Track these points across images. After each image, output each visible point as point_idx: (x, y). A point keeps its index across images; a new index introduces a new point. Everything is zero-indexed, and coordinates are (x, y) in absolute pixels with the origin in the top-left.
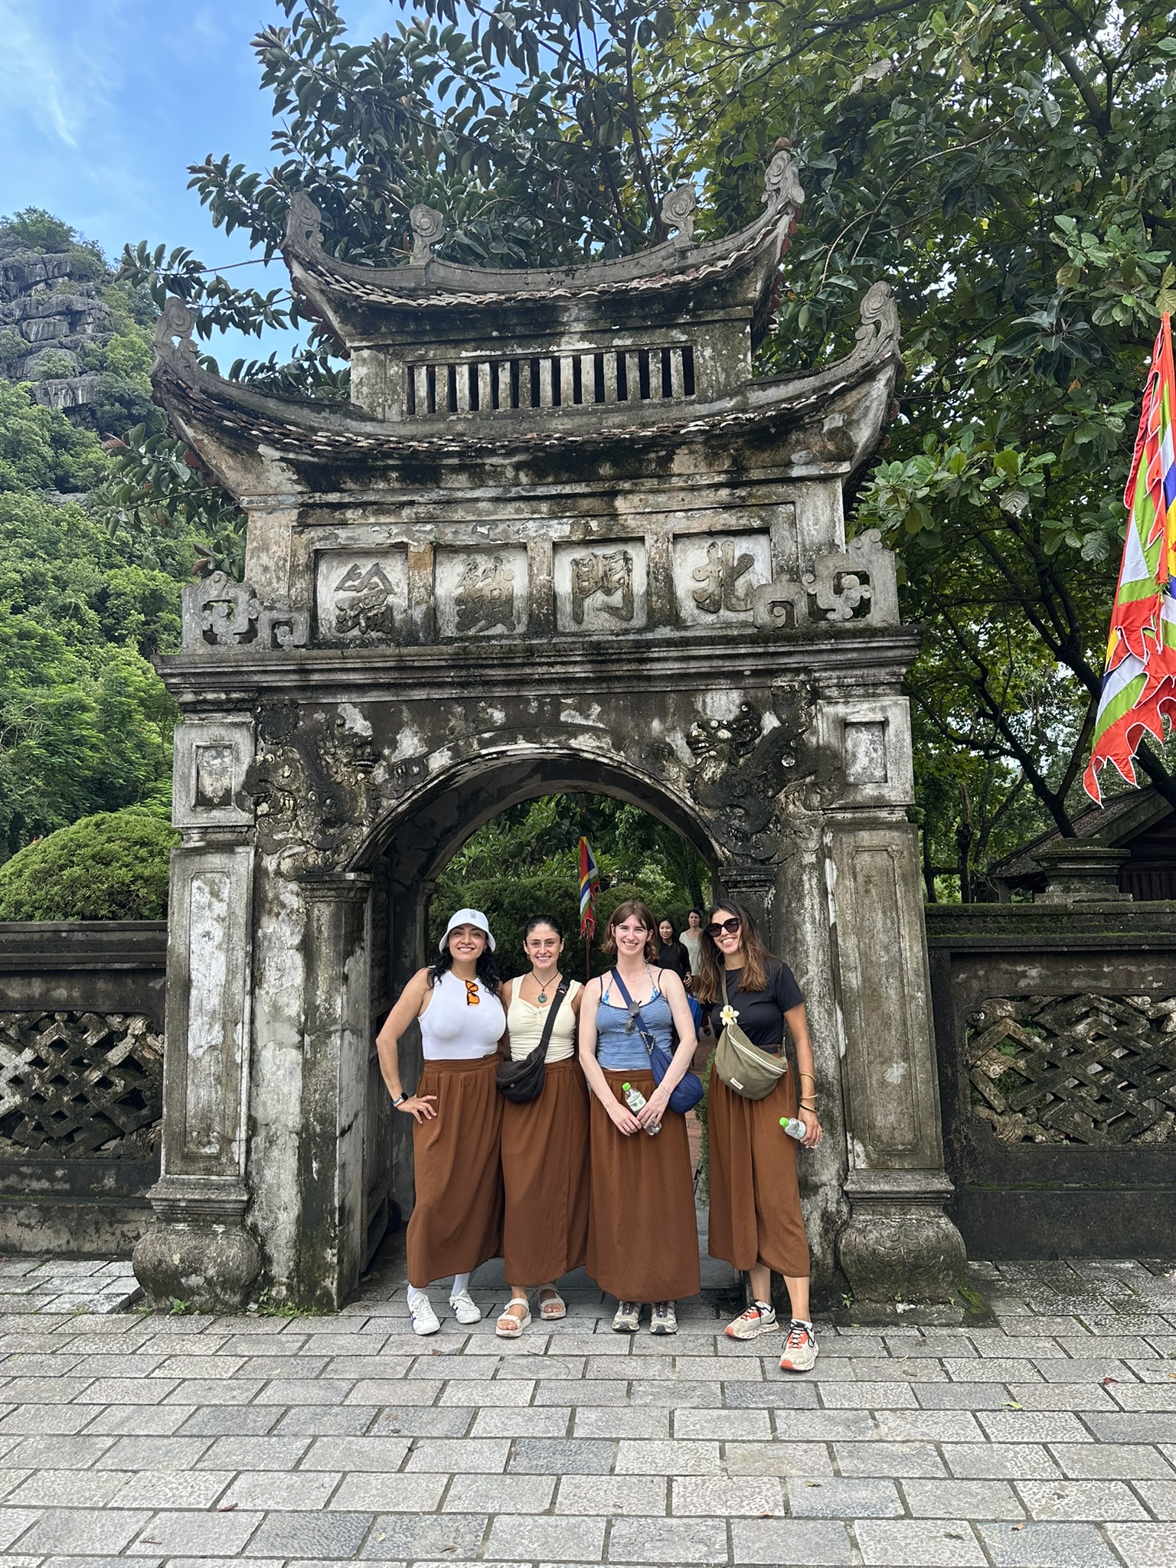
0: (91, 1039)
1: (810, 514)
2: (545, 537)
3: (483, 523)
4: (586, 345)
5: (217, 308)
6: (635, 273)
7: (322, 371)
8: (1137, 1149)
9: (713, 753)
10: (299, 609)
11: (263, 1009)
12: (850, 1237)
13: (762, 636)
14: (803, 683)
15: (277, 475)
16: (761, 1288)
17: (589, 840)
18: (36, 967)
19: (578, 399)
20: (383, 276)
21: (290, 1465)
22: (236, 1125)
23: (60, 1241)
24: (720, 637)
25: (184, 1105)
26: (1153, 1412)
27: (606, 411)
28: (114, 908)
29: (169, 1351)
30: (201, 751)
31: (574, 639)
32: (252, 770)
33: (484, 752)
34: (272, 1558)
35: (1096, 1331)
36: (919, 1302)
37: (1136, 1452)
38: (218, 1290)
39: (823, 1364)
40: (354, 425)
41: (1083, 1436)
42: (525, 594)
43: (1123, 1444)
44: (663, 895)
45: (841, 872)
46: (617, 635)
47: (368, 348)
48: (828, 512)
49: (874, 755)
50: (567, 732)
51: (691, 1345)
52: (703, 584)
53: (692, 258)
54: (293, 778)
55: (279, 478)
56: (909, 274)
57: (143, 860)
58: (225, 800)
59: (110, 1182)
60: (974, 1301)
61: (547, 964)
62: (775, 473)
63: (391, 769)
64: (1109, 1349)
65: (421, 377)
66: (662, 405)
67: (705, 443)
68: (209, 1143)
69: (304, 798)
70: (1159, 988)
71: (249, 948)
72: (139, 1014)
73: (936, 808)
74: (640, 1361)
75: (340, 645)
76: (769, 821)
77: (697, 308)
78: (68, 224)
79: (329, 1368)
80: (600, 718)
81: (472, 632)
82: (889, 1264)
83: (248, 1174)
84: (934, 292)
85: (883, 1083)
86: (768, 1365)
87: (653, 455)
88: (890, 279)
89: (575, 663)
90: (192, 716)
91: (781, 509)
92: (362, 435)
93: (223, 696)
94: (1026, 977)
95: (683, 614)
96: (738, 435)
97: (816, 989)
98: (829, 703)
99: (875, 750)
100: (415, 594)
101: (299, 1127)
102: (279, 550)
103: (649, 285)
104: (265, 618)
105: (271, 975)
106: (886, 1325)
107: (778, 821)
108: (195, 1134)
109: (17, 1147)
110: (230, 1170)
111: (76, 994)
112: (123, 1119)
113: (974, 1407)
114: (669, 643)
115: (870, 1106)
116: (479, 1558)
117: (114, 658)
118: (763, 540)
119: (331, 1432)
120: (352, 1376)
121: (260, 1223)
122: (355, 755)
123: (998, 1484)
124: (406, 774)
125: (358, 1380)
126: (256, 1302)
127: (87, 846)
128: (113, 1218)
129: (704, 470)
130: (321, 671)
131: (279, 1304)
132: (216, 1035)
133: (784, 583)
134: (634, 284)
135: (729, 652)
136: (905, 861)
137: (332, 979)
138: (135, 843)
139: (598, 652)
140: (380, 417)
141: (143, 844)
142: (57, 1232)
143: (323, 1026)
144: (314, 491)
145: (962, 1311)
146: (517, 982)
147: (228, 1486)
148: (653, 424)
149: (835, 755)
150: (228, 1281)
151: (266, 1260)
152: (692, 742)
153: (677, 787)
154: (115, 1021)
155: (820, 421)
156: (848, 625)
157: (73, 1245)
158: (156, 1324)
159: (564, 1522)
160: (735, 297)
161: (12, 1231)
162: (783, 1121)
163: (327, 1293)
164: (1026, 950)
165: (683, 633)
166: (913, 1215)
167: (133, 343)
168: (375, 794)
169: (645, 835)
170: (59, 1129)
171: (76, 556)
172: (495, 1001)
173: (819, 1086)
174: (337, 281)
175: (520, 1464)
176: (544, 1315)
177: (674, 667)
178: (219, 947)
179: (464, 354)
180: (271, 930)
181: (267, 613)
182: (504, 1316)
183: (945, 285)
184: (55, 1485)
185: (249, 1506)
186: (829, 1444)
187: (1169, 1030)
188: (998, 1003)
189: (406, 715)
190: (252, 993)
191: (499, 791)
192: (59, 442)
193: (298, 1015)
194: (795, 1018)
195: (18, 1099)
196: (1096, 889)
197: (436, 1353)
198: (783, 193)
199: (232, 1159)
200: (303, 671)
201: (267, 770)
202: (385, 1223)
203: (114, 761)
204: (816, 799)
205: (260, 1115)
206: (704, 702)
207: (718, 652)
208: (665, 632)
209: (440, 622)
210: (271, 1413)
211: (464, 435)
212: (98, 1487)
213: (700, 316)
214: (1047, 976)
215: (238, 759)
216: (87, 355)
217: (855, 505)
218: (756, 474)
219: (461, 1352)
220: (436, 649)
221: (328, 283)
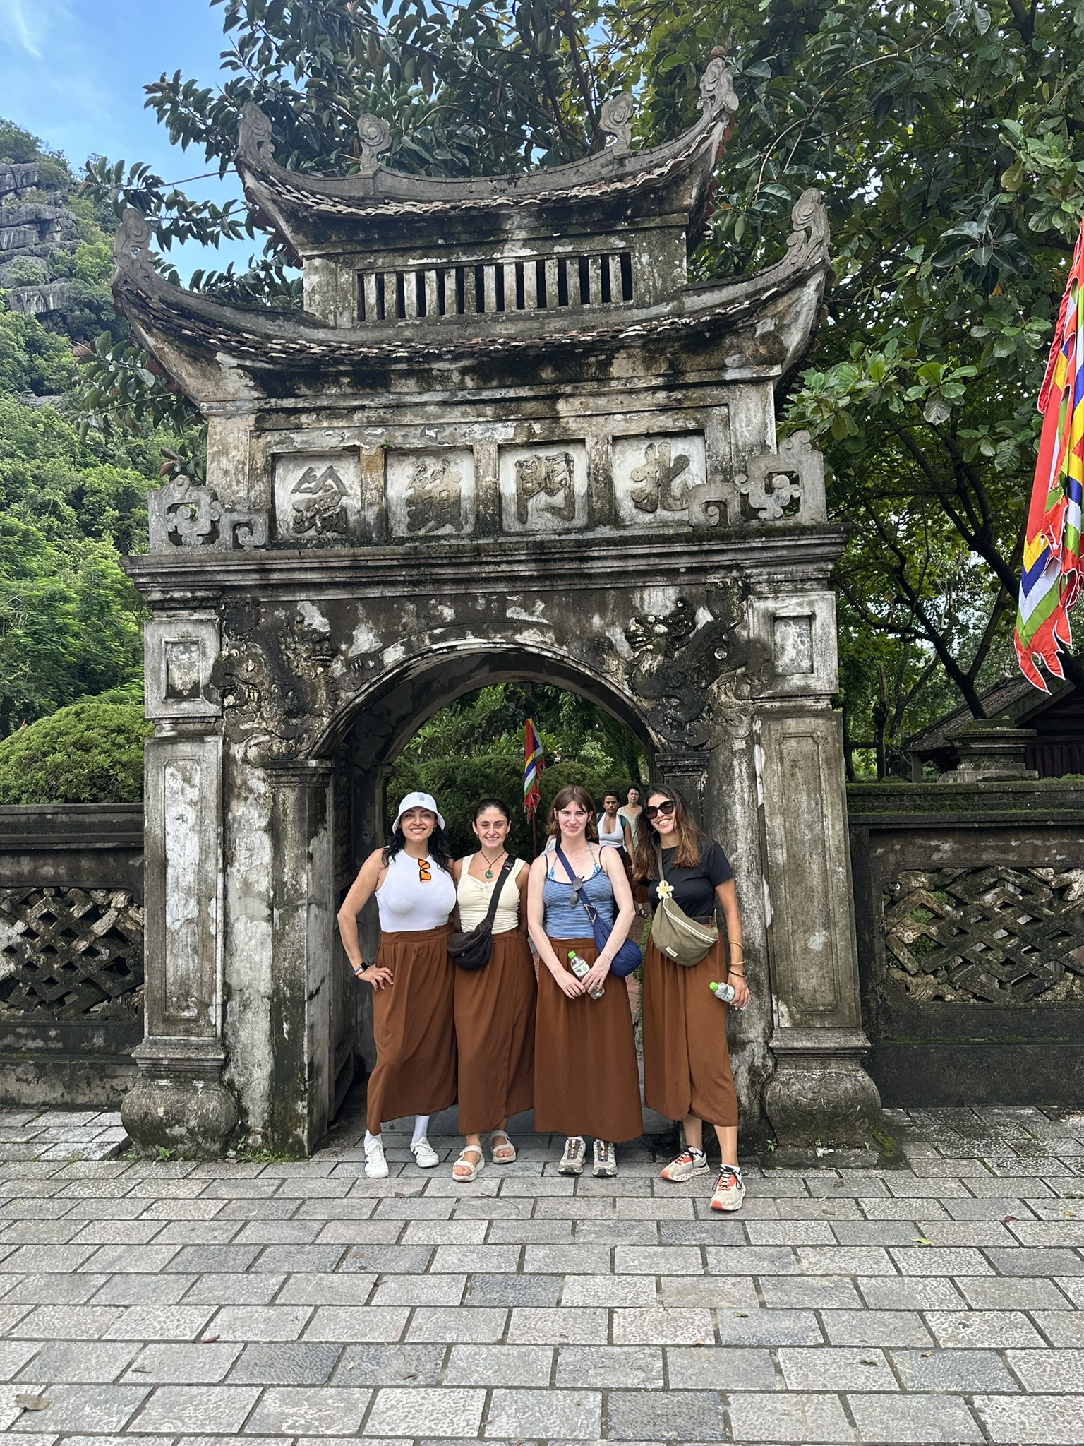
0: (77, 912)
1: (743, 416)
2: (490, 440)
3: (431, 426)
4: (528, 252)
5: (176, 220)
6: (575, 180)
7: (278, 281)
8: (1038, 1007)
9: (650, 647)
10: (258, 511)
11: (235, 885)
12: (775, 1090)
13: (697, 535)
14: (735, 579)
15: (235, 382)
16: (693, 1135)
17: (534, 721)
18: (25, 847)
19: (521, 305)
20: (332, 186)
21: (267, 1300)
22: (212, 991)
23: (56, 1094)
24: (657, 536)
25: (164, 973)
26: (1050, 1247)
27: (548, 316)
28: (95, 791)
29: (156, 1195)
30: (170, 646)
31: (519, 539)
32: (218, 664)
33: (435, 647)
34: (251, 1385)
35: (998, 1173)
36: (837, 1146)
37: (1034, 1284)
38: (200, 1139)
39: (750, 1204)
40: (307, 332)
41: (985, 1269)
42: (472, 495)
43: (1023, 1277)
44: (602, 769)
45: (769, 758)
46: (560, 534)
47: (319, 256)
48: (760, 414)
49: (801, 647)
50: (512, 628)
51: (629, 1187)
52: (640, 485)
53: (630, 165)
54: (257, 672)
55: (236, 384)
56: (836, 180)
57: (120, 746)
58: (194, 692)
59: (99, 1041)
60: (887, 1145)
61: (496, 844)
62: (710, 376)
63: (348, 663)
64: (1011, 1189)
65: (371, 284)
66: (602, 310)
67: (643, 347)
68: (188, 1007)
69: (268, 691)
70: (1062, 860)
71: (220, 830)
72: (121, 889)
73: (855, 688)
74: (583, 1202)
75: (297, 545)
76: (702, 710)
77: (634, 215)
78: (34, 135)
79: (302, 1210)
80: (543, 614)
81: (422, 532)
82: (811, 1113)
83: (224, 1035)
84: (861, 196)
85: (806, 950)
86: (700, 1206)
87: (593, 359)
88: (819, 185)
89: (520, 562)
90: (160, 613)
91: (715, 411)
92: (314, 341)
93: (189, 595)
94: (939, 850)
95: (622, 514)
96: (674, 340)
97: (744, 865)
98: (760, 598)
99: (803, 643)
100: (368, 496)
101: (270, 992)
102: (238, 454)
103: (588, 193)
104: (227, 519)
105: (241, 855)
106: (807, 1168)
107: (710, 710)
108: (174, 999)
109: (13, 1010)
110: (208, 1032)
111: (62, 871)
112: (109, 985)
113: (887, 1243)
114: (608, 542)
115: (794, 970)
116: (439, 1385)
117: (91, 552)
118: (698, 441)
119: (304, 1269)
120: (323, 1217)
121: (236, 1079)
122: (314, 650)
123: (909, 1315)
124: (363, 668)
125: (328, 1221)
126: (235, 1149)
127: (68, 733)
128: (103, 1073)
129: (642, 374)
130: (280, 570)
131: (256, 1151)
132: (192, 910)
133: (718, 483)
134: (574, 192)
135: (665, 550)
136: (829, 747)
137: (298, 859)
138: (113, 731)
139: (541, 552)
140: (332, 324)
141: (120, 731)
142: (52, 1086)
143: (291, 901)
144: (270, 397)
145: (876, 1154)
146: (467, 861)
147: (211, 1320)
148: (594, 328)
149: (765, 648)
150: (208, 1131)
151: (243, 1112)
152: (630, 637)
153: (616, 679)
154: (99, 895)
155: (753, 326)
156: (779, 523)
157: (67, 1098)
158: (144, 1170)
159: (515, 1351)
160: (671, 204)
161: (10, 1085)
162: (713, 985)
163: (298, 1141)
164: (940, 826)
165: (622, 533)
166: (833, 1069)
167: (99, 250)
168: (334, 686)
169: (586, 717)
170: (51, 993)
171: (53, 456)
172: (446, 876)
173: (747, 953)
174: (288, 191)
175: (475, 1298)
176: (496, 1160)
177: (614, 565)
178: (192, 829)
179: (411, 262)
180: (240, 813)
181: (228, 515)
182: (459, 1162)
183: (872, 188)
184: (54, 1319)
185: (230, 1338)
186: (755, 1278)
187: (1070, 898)
188: (913, 875)
189: (361, 612)
190: (224, 870)
191: (451, 680)
192: (33, 346)
193: (268, 891)
194: (725, 892)
195: (12, 967)
196: (1005, 767)
197: (398, 1196)
198: (718, 99)
199: (209, 1021)
200: (263, 571)
201: (232, 665)
202: (351, 1075)
203: (94, 648)
204: (746, 690)
205: (234, 981)
206: (642, 598)
207: (655, 551)
208: (604, 532)
209: (392, 523)
210: (249, 1252)
211: (412, 340)
212: (94, 1321)
213: (637, 223)
214: (959, 851)
215: (204, 654)
216: (56, 262)
217: (785, 406)
218: (691, 378)
219: (421, 1194)
220: (388, 549)
221: (280, 193)
